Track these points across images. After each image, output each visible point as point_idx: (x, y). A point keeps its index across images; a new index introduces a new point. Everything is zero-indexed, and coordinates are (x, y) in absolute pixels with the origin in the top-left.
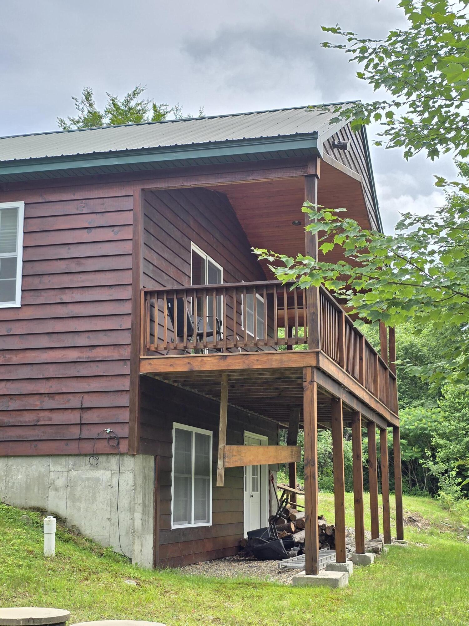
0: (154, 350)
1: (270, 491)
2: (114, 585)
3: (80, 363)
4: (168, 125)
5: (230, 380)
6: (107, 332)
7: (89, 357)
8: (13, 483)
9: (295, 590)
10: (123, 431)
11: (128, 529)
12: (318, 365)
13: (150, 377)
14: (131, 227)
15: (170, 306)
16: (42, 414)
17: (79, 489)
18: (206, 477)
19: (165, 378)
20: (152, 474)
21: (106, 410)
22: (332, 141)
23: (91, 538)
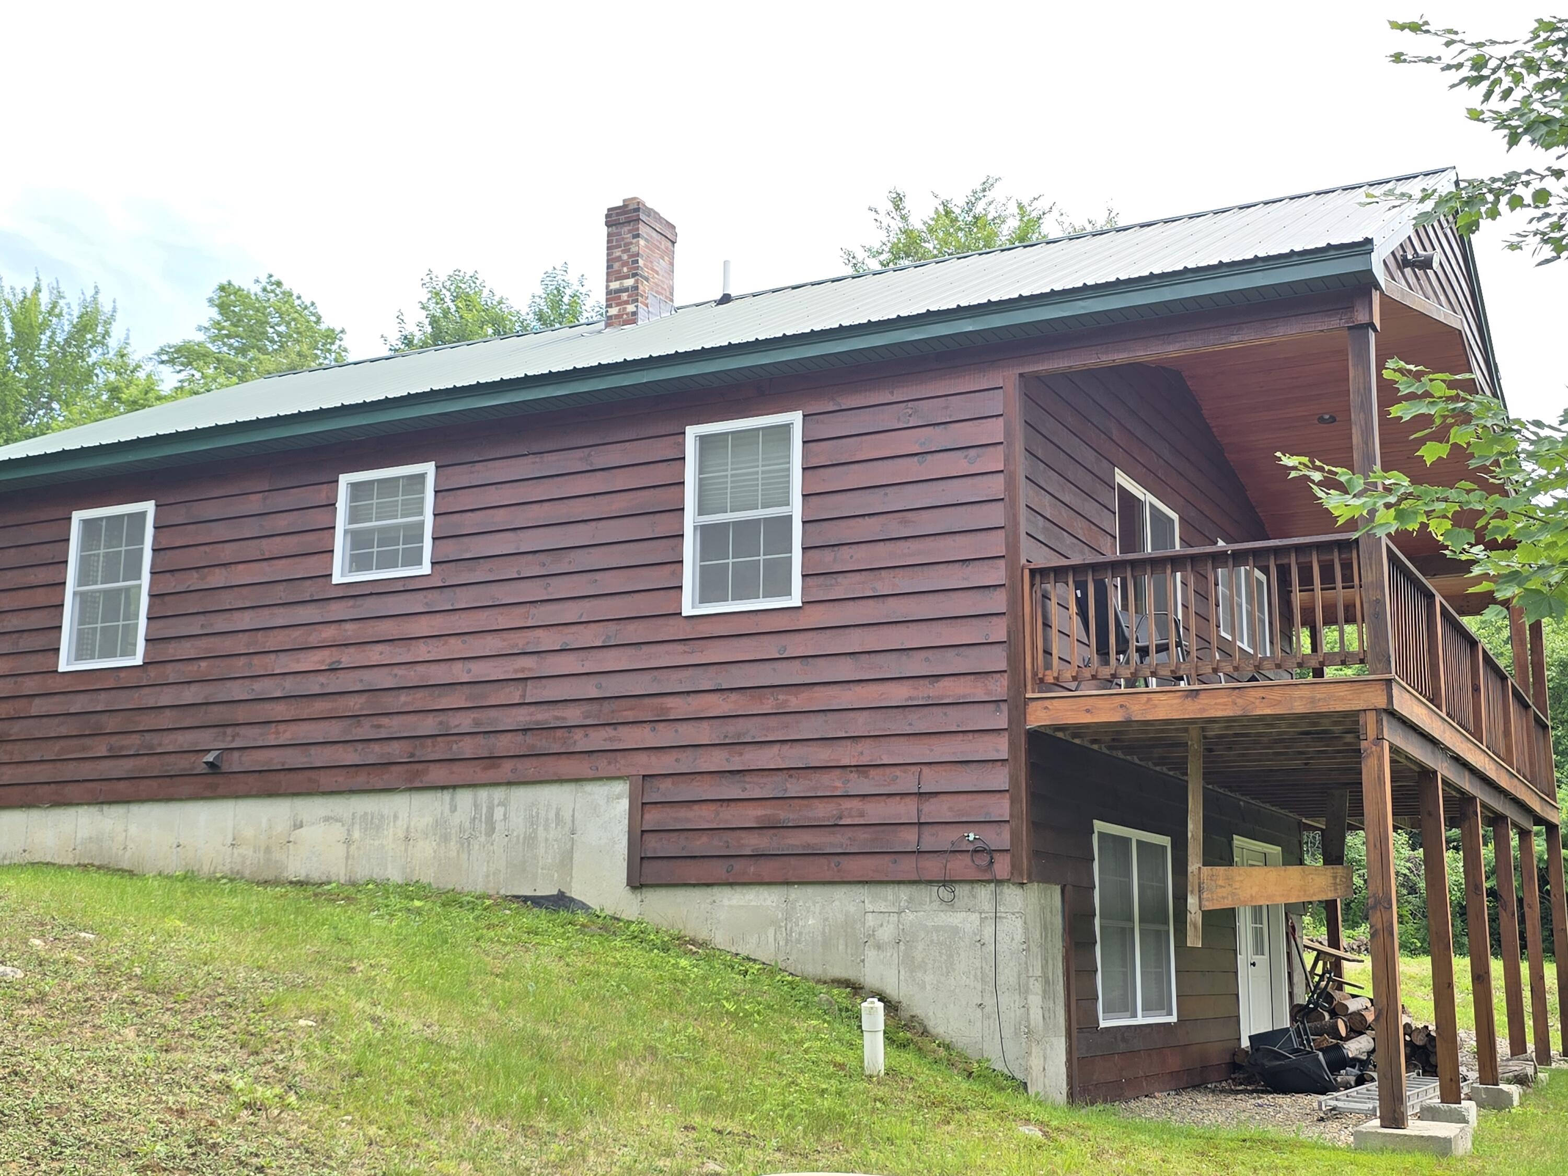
0: (1052, 681)
1: (1289, 954)
2: (1000, 1134)
3: (914, 708)
4: (1062, 247)
5: (1205, 737)
6: (961, 649)
7: (929, 697)
8: (800, 934)
9: (1362, 1158)
10: (1001, 838)
11: (1017, 1027)
12: (1390, 707)
13: (1047, 734)
14: (1001, 447)
15: (1079, 595)
16: (847, 804)
17: (921, 946)
18: (1162, 928)
19: (1075, 736)
20: (1058, 921)
21: (964, 796)
22: (1401, 253)
23: (947, 1041)
